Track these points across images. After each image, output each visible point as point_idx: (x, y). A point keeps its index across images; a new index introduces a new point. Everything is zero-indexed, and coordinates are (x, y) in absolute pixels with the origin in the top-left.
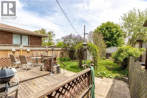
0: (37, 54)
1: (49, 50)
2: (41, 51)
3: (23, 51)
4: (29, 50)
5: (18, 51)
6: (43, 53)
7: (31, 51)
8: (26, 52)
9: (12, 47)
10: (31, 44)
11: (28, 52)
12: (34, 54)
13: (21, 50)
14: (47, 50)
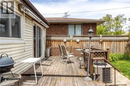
0: (87, 45)
1: (104, 41)
2: (93, 42)
3: (73, 41)
4: (78, 41)
5: (68, 41)
6: (95, 44)
7: (81, 42)
8: (76, 42)
9: (64, 37)
10: (84, 34)
11: (78, 43)
12: (84, 45)
13: (71, 40)
14: (101, 41)
